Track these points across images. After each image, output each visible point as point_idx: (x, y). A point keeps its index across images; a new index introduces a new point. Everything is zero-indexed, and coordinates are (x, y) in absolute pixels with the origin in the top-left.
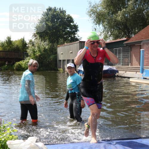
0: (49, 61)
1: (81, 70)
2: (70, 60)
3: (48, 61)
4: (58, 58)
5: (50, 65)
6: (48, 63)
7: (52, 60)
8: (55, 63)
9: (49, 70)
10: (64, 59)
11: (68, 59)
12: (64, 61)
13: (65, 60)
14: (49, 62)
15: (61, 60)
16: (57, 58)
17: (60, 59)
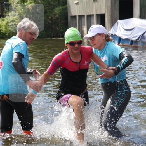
0: (52, 18)
1: (115, 35)
2: (93, 15)
3: (50, 17)
4: (70, 11)
5: (54, 27)
6: (50, 22)
7: (57, 16)
8: (63, 22)
9: (54, 37)
10: (80, 14)
11: (90, 14)
12: (81, 17)
13: (84, 16)
14: (51, 20)
15: (75, 16)
16: (67, 12)
17: (74, 14)
